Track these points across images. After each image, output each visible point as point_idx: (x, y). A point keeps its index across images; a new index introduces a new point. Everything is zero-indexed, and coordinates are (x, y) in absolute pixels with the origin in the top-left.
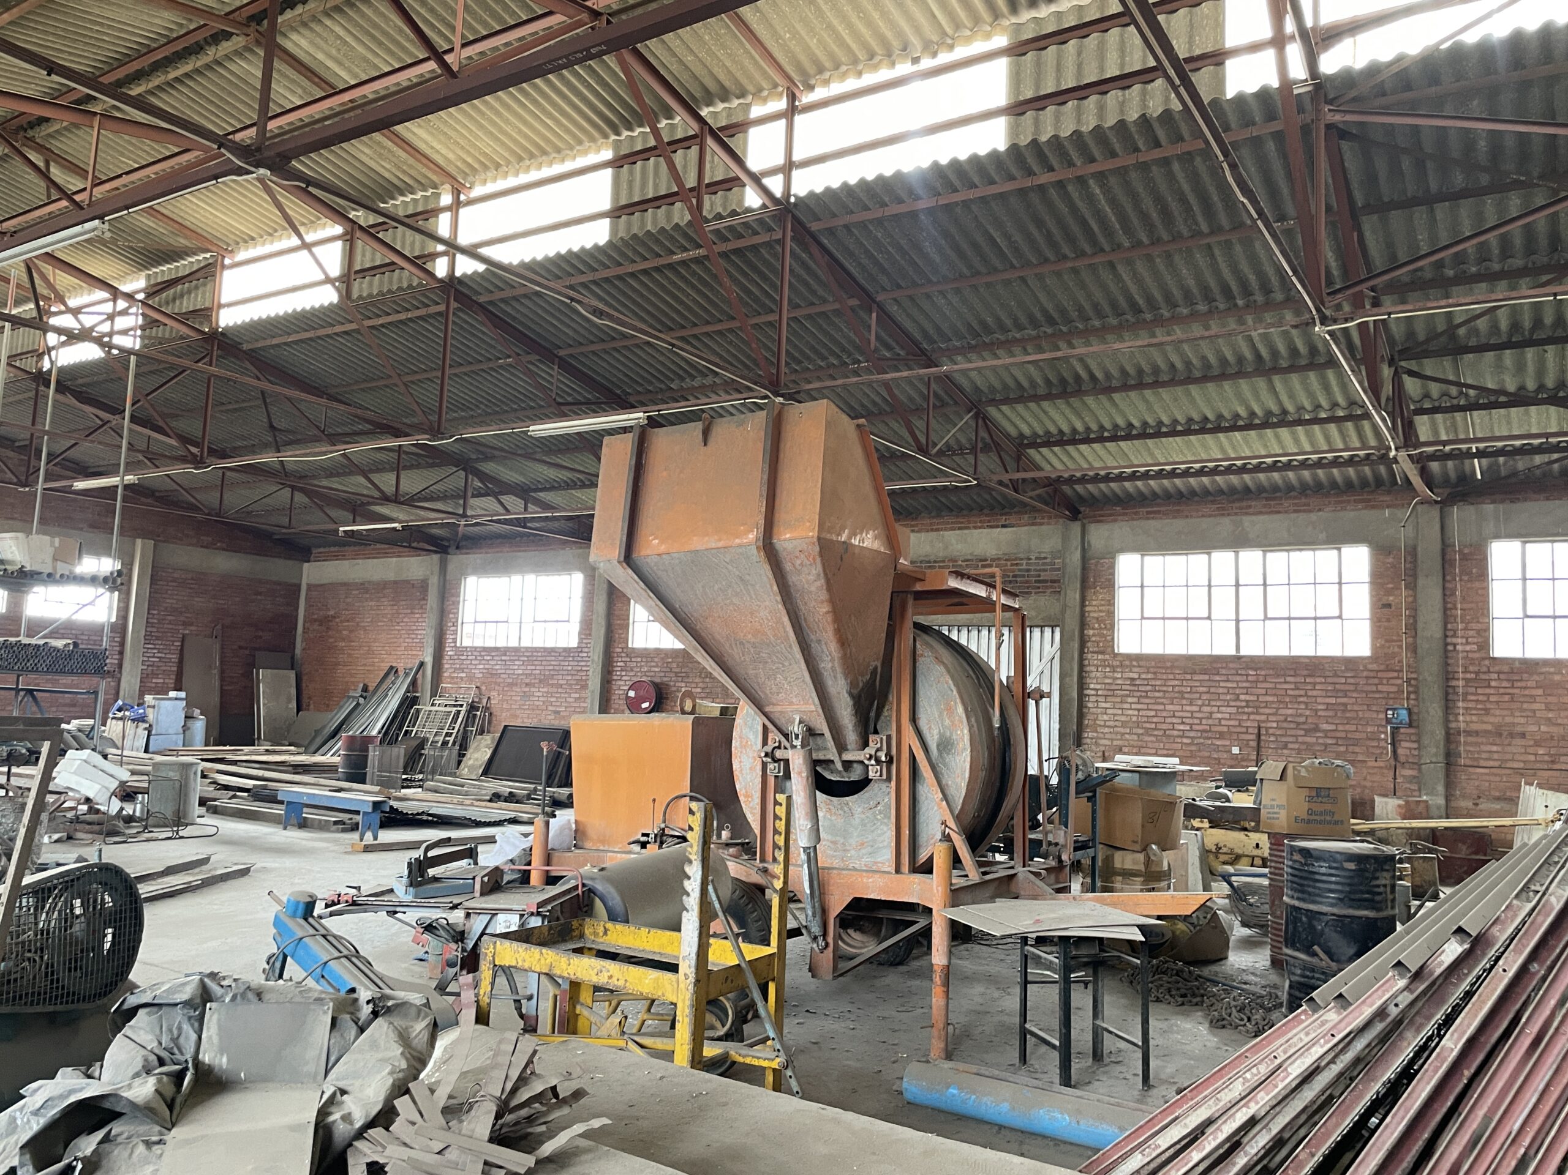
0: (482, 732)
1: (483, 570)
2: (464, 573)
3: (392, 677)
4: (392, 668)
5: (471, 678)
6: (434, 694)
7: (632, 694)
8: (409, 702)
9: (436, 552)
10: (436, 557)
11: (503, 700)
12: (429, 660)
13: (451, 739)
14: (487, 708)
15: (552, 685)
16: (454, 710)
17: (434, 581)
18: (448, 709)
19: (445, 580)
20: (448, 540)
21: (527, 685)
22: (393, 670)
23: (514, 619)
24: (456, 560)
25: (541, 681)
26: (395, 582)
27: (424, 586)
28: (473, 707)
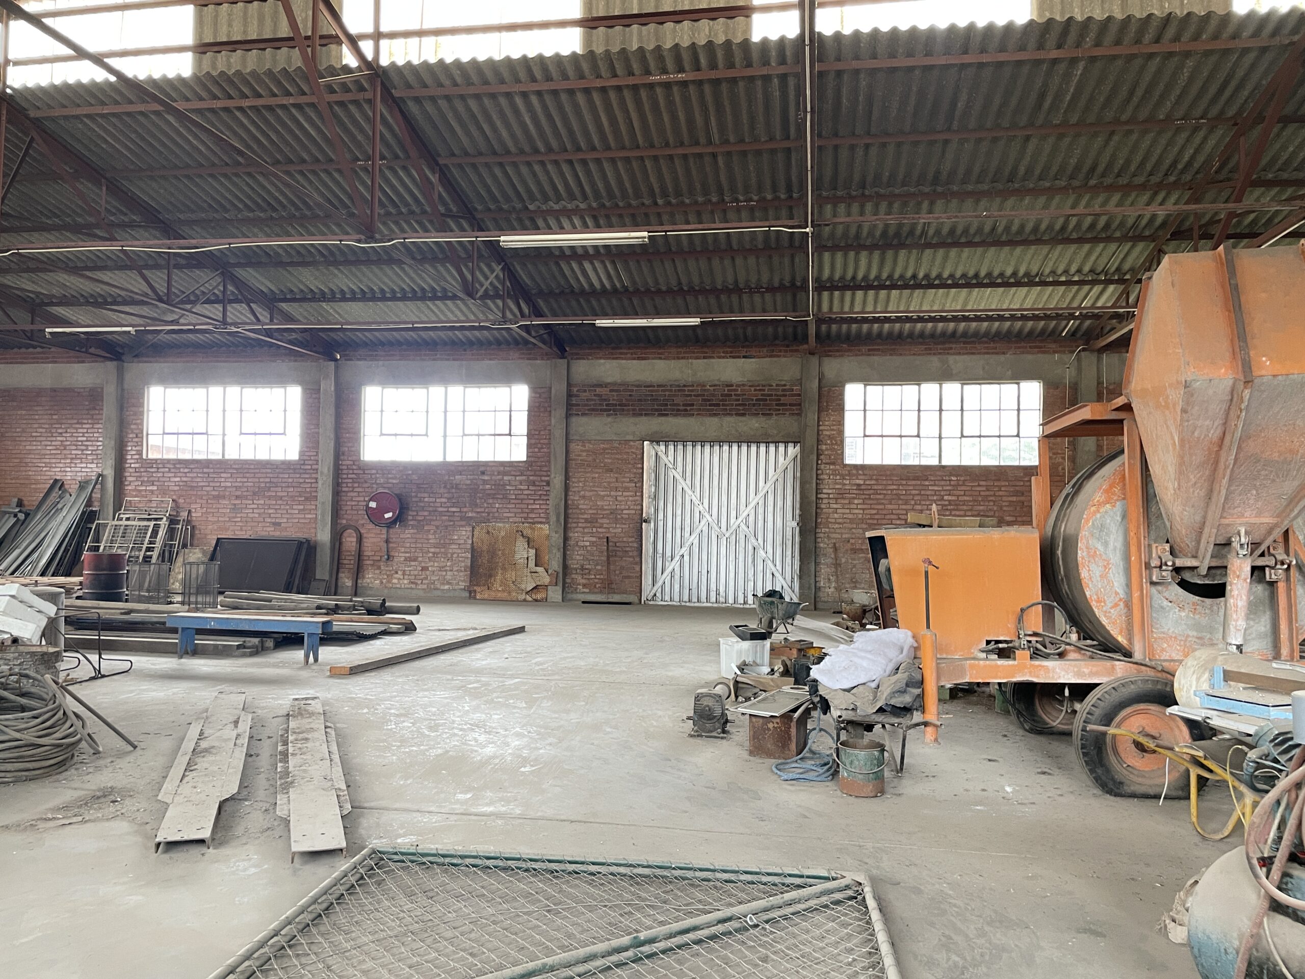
0: (185, 546)
1: (169, 379)
2: (147, 382)
3: (55, 493)
4: (56, 481)
5: (164, 492)
6: (118, 507)
7: (373, 505)
8: (88, 517)
9: (111, 360)
10: (111, 365)
11: (207, 513)
12: (109, 473)
13: (155, 554)
14: (188, 522)
15: (270, 498)
16: (152, 523)
17: (110, 391)
18: (146, 523)
19: (123, 390)
20: (122, 347)
21: (237, 497)
22: (58, 485)
23: (215, 427)
24: (134, 369)
25: (254, 494)
26: (54, 390)
27: (94, 396)
28: (173, 521)
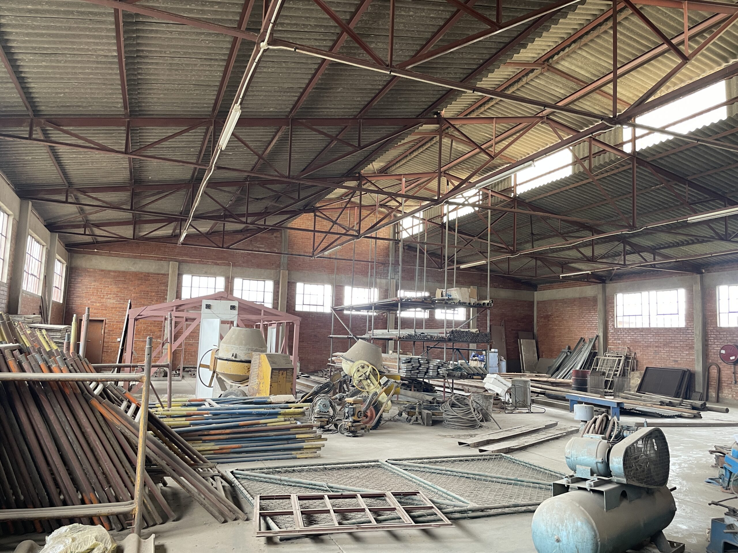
0: (633, 370)
1: (625, 290)
2: (615, 292)
3: (582, 342)
4: (582, 338)
5: (624, 343)
6: (605, 351)
7: (723, 352)
8: (593, 355)
9: (600, 283)
10: (600, 285)
11: (643, 354)
12: (601, 335)
13: (618, 373)
14: (635, 358)
15: (672, 347)
16: (617, 359)
17: (600, 297)
18: (615, 358)
19: (605, 296)
20: (605, 277)
21: (656, 347)
22: (582, 340)
23: (646, 313)
24: (610, 286)
25: (664, 345)
26: (580, 298)
27: (595, 300)
28: (627, 358)
